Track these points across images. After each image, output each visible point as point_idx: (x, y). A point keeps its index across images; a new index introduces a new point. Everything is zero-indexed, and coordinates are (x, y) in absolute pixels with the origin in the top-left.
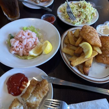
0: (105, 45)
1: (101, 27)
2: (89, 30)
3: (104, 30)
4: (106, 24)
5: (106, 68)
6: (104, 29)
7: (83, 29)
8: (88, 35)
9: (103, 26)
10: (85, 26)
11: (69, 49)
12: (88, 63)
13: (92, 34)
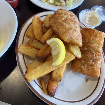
0: (89, 42)
1: (86, 14)
2: (65, 16)
3: (90, 18)
4: (94, 10)
5: (87, 81)
6: (90, 16)
7: (55, 14)
8: (62, 25)
9: (90, 12)
10: (61, 9)
11: (30, 47)
12: (57, 73)
13: (69, 24)
